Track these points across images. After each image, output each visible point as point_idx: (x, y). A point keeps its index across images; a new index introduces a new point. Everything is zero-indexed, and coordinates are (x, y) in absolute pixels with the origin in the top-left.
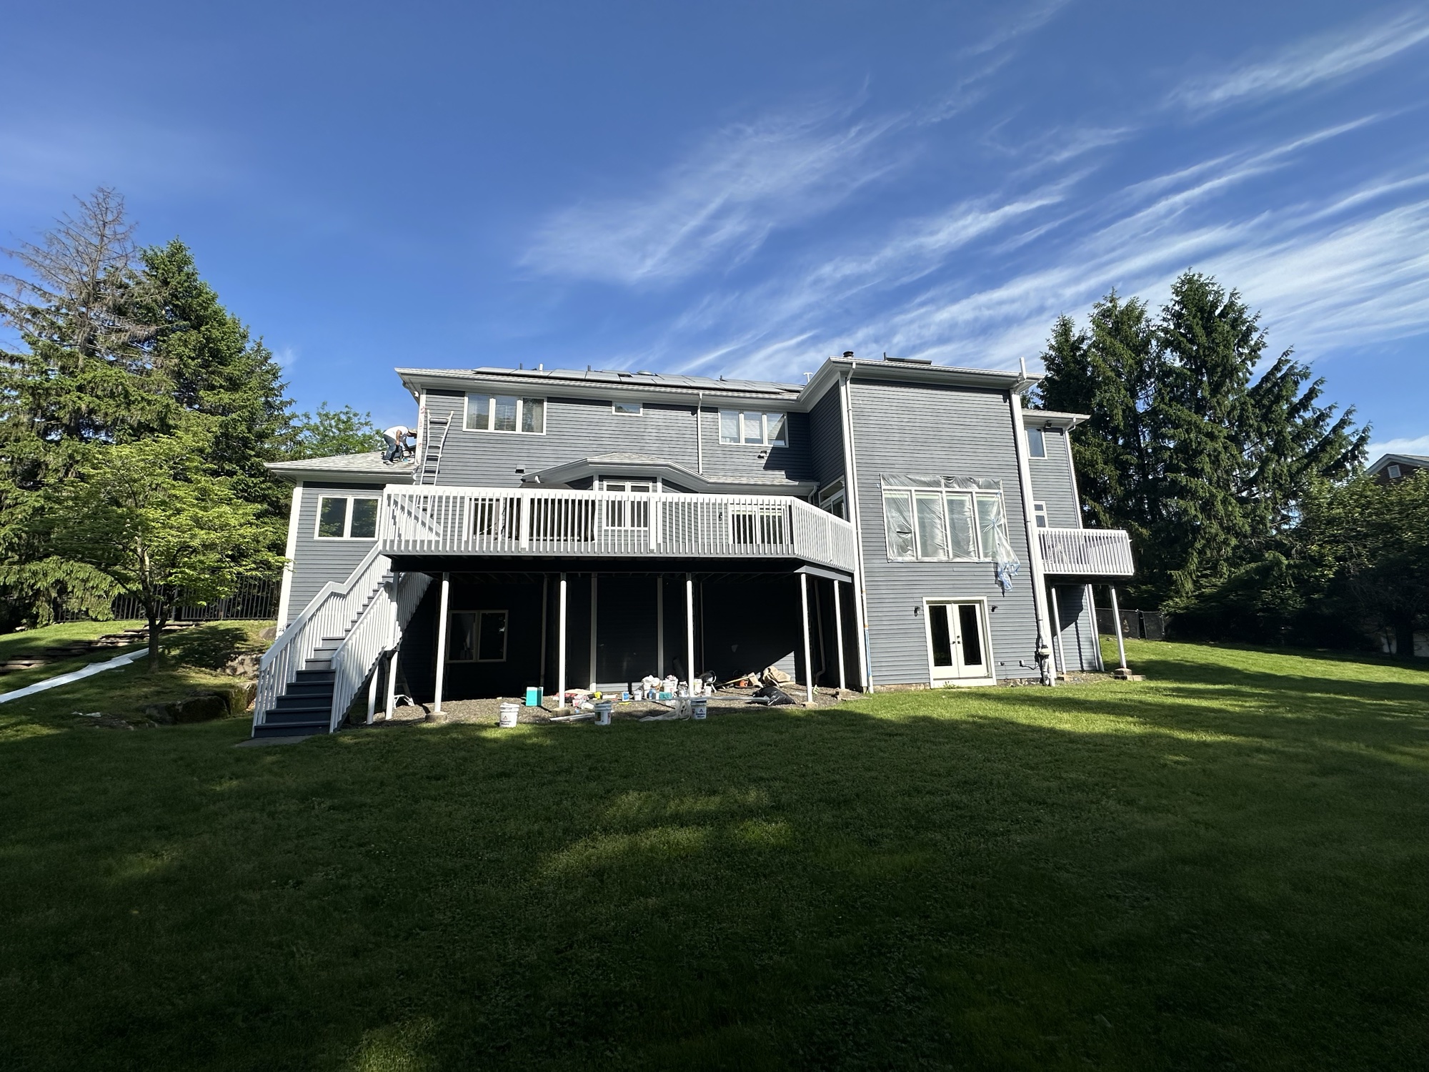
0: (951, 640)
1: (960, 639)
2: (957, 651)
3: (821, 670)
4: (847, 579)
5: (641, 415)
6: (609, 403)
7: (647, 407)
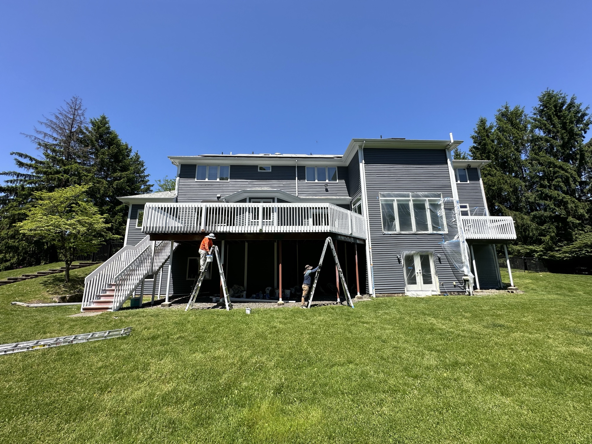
0: (416, 272)
1: (421, 272)
5: (271, 171)
6: (257, 166)
7: (274, 167)
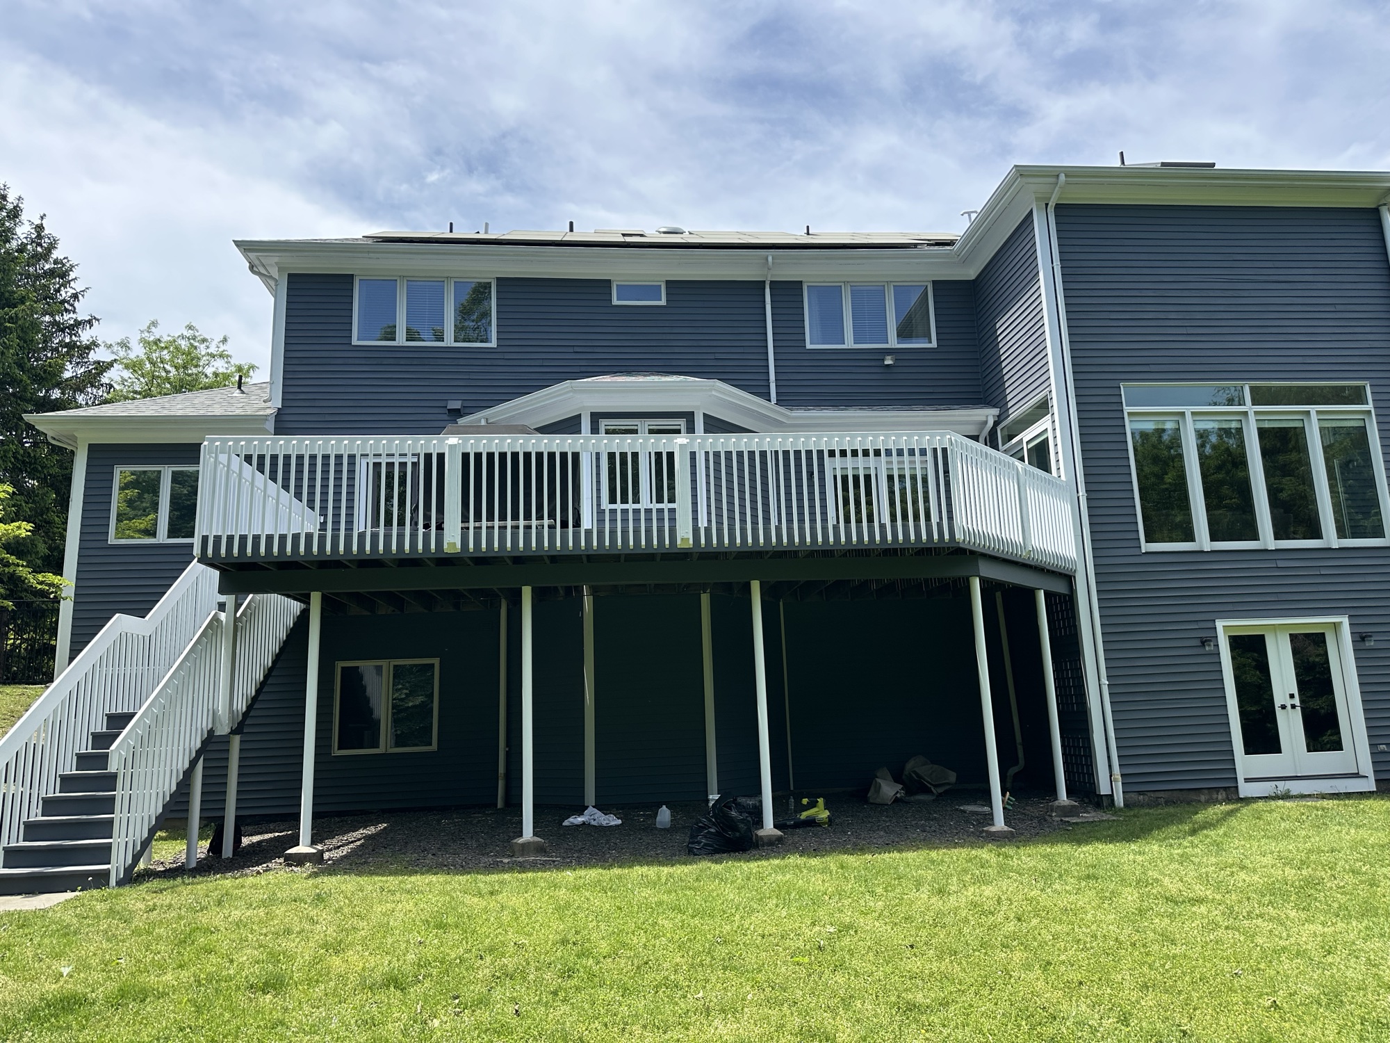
0: (1278, 702)
1: (1297, 701)
2: (1291, 726)
3: (1017, 763)
4: (1060, 587)
5: (663, 302)
6: (607, 283)
7: (674, 286)
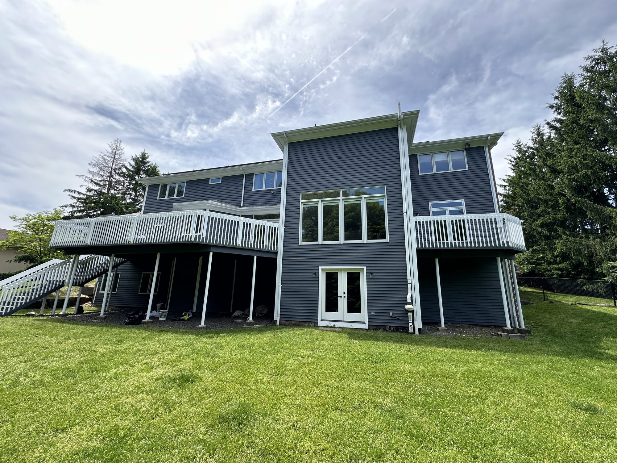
0: (339, 295)
1: (346, 295)
2: (343, 303)
5: (220, 182)
6: (209, 179)
7: (224, 178)
